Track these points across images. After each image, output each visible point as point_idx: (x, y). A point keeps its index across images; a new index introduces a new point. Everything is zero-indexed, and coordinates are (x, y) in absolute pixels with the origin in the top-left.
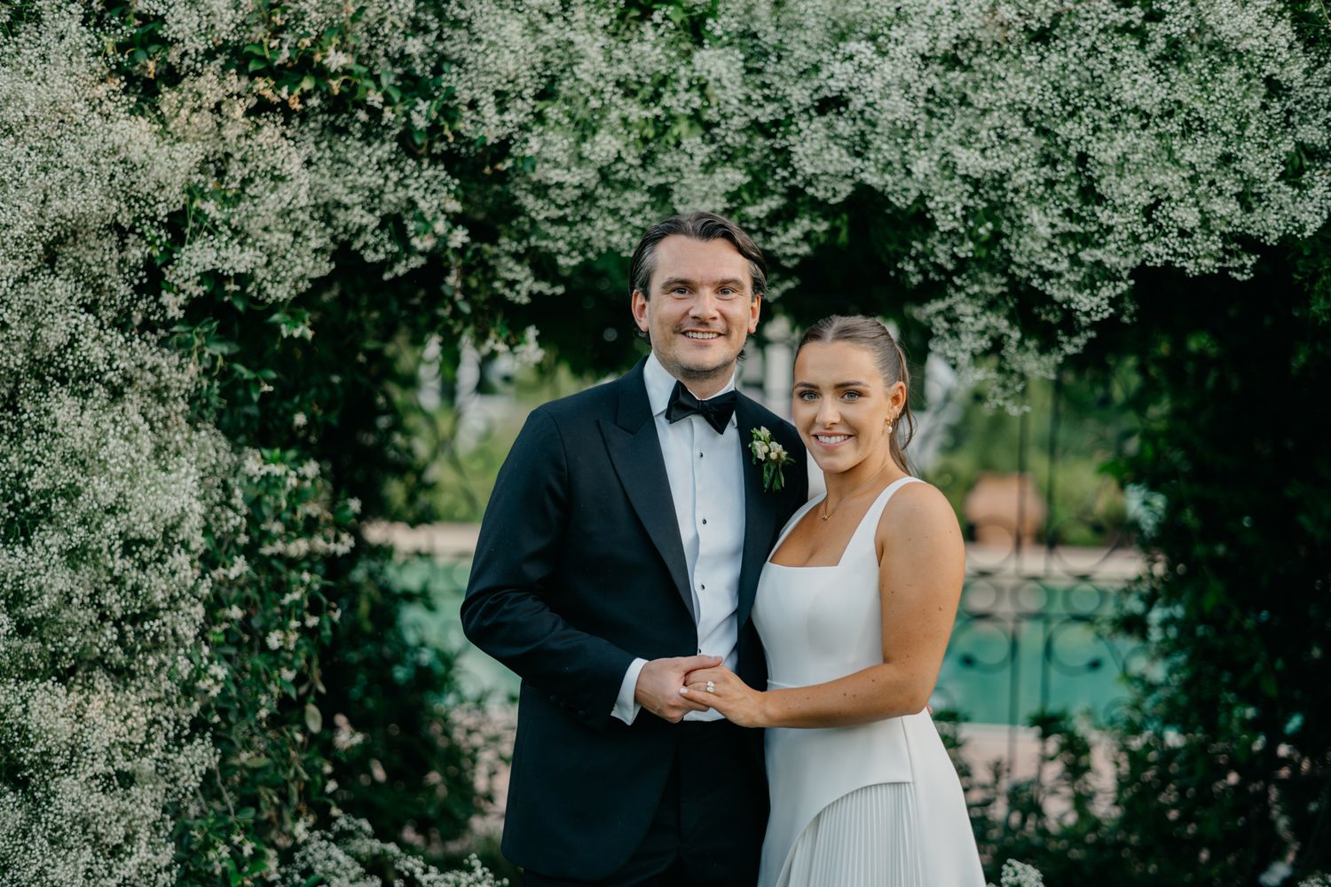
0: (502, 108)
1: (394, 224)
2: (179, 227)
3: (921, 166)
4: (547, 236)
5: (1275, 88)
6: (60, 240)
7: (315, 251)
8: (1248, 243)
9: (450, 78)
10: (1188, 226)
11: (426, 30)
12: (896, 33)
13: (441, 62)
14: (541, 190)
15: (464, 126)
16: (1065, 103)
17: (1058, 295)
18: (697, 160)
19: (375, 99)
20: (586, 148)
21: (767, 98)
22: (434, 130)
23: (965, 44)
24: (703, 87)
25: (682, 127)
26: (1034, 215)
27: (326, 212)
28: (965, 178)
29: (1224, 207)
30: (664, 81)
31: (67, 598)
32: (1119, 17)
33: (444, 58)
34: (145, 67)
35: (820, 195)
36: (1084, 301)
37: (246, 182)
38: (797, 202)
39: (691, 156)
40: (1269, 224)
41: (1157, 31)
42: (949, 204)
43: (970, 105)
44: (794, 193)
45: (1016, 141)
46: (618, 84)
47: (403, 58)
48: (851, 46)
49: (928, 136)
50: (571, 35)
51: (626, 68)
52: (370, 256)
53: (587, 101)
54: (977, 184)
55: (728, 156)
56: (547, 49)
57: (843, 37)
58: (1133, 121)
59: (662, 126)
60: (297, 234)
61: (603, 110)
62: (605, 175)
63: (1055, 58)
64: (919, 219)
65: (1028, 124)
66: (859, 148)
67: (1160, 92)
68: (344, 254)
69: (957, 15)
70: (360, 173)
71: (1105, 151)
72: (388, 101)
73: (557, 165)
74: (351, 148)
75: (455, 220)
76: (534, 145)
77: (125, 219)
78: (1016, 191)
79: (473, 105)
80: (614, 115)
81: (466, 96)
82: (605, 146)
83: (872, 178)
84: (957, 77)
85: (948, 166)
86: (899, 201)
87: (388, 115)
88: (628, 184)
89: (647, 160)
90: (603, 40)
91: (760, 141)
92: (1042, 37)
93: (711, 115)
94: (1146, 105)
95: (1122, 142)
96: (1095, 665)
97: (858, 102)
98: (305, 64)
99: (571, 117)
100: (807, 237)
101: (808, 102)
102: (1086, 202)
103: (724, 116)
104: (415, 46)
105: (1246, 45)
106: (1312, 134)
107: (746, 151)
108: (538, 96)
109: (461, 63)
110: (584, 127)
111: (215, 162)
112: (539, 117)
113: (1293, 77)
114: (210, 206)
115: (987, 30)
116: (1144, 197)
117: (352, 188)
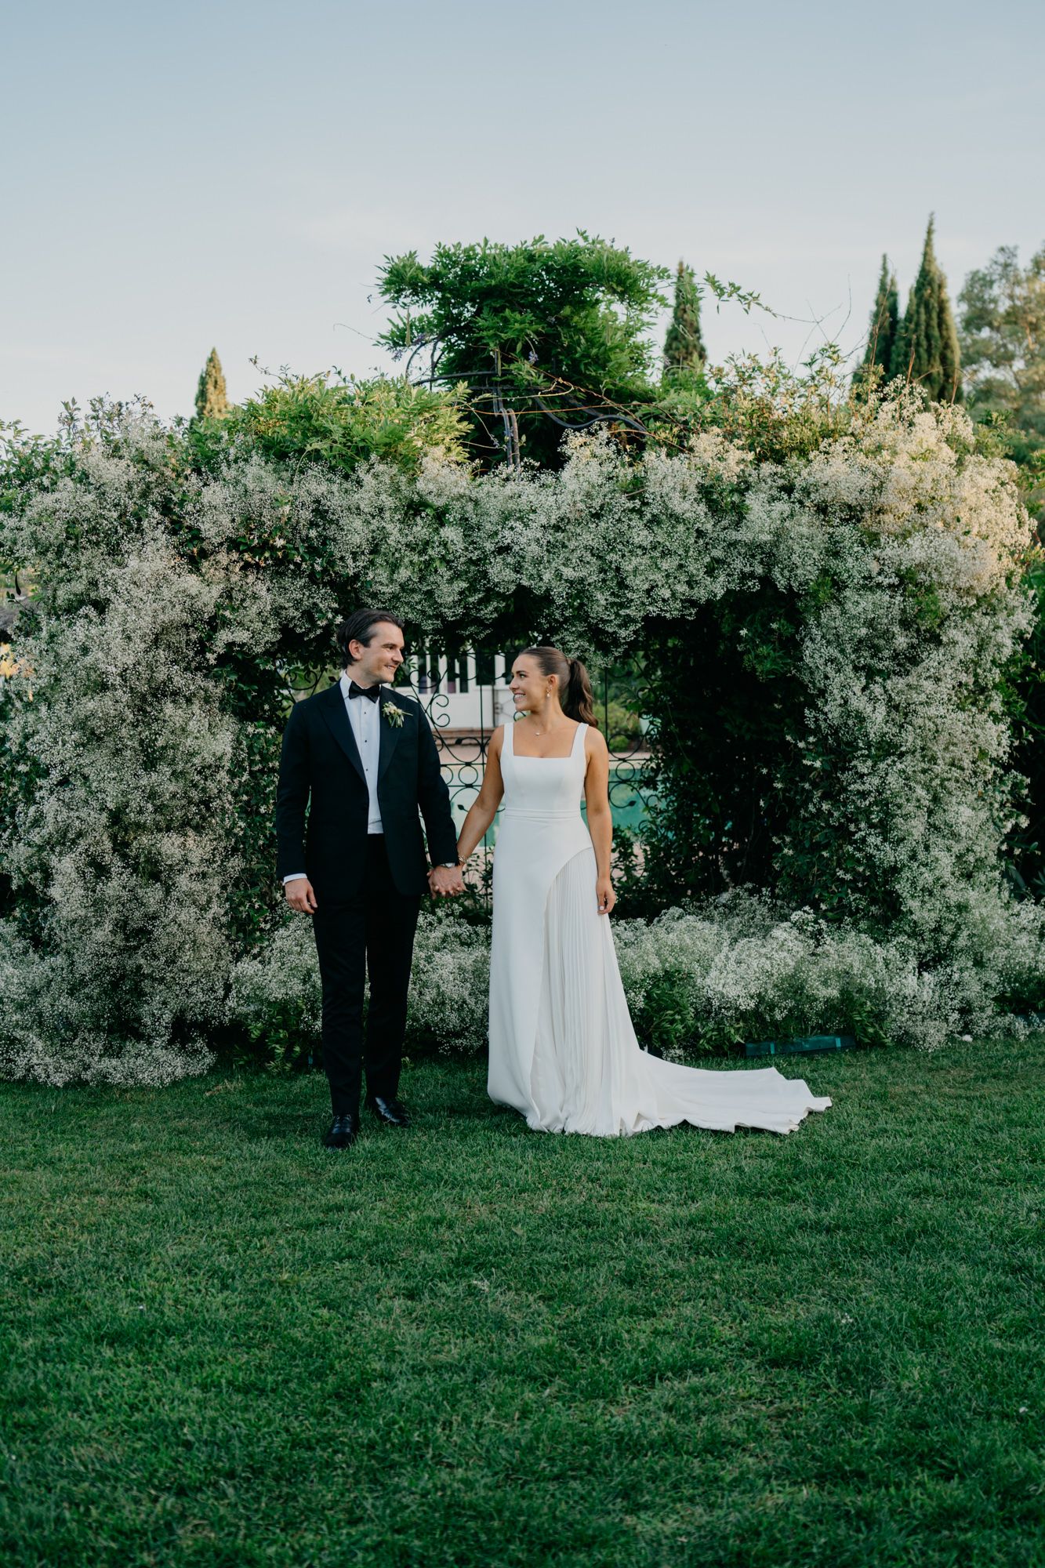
0: (355, 560)
1: (309, 615)
2: (215, 623)
3: (547, 577)
5: (700, 534)
6: (161, 633)
7: (273, 630)
8: (692, 603)
9: (331, 547)
10: (666, 597)
11: (318, 526)
12: (532, 516)
13: (325, 540)
14: (374, 596)
15: (338, 569)
16: (608, 545)
17: (611, 630)
18: (445, 578)
19: (298, 559)
20: (395, 576)
21: (474, 548)
22: (325, 571)
23: (562, 520)
24: (445, 545)
25: (437, 563)
26: (599, 596)
27: (277, 611)
28: (566, 580)
29: (682, 588)
30: (427, 543)
31: (174, 795)
32: (630, 505)
33: (326, 538)
34: (193, 551)
35: (501, 591)
36: (623, 633)
37: (243, 600)
38: (491, 594)
39: (442, 576)
40: (700, 594)
41: (647, 510)
42: (560, 591)
43: (566, 547)
44: (488, 590)
45: (588, 563)
46: (407, 545)
47: (308, 538)
48: (512, 523)
49: (548, 562)
50: (384, 525)
51: (410, 538)
52: (298, 630)
53: (393, 554)
54: (572, 582)
55: (457, 576)
56: (373, 531)
57: (507, 519)
58: (639, 552)
59: (428, 564)
60: (265, 622)
61: (402, 558)
62: (403, 587)
63: (602, 524)
64: (547, 599)
65: (593, 555)
66: (518, 569)
67: (650, 538)
68: (285, 630)
69: (558, 508)
70: (292, 593)
71: (628, 566)
72: (303, 560)
73: (382, 584)
74: (286, 582)
75: (336, 612)
76: (371, 575)
77: (189, 621)
78: (589, 585)
79: (342, 559)
80: (406, 560)
81: (338, 555)
82: (404, 574)
83: (525, 583)
84: (560, 536)
85: (559, 576)
86: (537, 592)
87: (303, 566)
88: (413, 591)
89: (422, 579)
90: (398, 525)
91: (472, 568)
92: (597, 516)
93: (450, 557)
94: (645, 544)
95: (635, 561)
96: (632, 803)
97: (516, 548)
98: (265, 546)
99: (387, 562)
100: (496, 609)
101: (493, 549)
102: (620, 588)
103: (456, 557)
104: (313, 533)
105: (688, 515)
106: (718, 553)
107: (466, 572)
108: (371, 553)
109: (334, 540)
110: (394, 567)
111: (229, 592)
112: (372, 563)
113: (707, 528)
114: (228, 614)
115: (571, 514)
116: (646, 585)
117: (289, 600)
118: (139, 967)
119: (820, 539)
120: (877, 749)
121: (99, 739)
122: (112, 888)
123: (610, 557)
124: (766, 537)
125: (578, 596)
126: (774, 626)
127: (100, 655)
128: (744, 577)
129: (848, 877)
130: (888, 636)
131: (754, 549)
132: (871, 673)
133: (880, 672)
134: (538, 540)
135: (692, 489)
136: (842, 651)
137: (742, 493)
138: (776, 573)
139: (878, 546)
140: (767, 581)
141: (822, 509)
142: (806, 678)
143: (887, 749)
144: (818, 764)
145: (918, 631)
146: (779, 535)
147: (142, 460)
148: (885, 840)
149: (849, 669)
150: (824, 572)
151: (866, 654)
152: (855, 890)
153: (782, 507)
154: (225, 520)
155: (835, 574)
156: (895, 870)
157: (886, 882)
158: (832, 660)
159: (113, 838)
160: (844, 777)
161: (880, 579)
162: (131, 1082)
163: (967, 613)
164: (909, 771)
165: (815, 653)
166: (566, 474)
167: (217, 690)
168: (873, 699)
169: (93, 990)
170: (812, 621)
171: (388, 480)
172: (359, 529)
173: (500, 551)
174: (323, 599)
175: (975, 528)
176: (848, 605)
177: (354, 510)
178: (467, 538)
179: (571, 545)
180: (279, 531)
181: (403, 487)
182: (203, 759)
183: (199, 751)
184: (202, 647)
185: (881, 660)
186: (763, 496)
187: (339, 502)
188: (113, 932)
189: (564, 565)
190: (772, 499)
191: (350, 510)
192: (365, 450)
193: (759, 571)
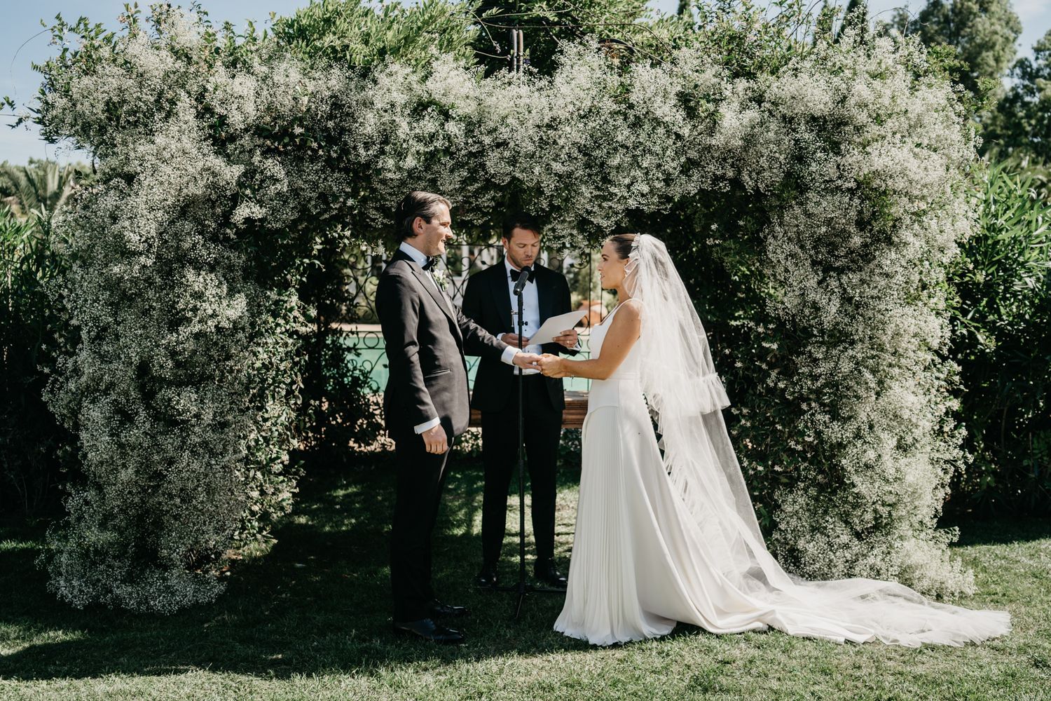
0: (366, 148)
1: (323, 197)
2: (235, 200)
3: (537, 170)
4: (387, 200)
5: (678, 136)
6: (187, 206)
7: (293, 208)
8: (669, 199)
9: (346, 138)
10: (645, 192)
11: (336, 117)
13: (343, 131)
14: (384, 182)
15: (352, 157)
16: (595, 142)
17: (595, 221)
18: (448, 167)
19: (315, 145)
20: (402, 164)
21: (474, 142)
22: (339, 158)
23: (555, 120)
24: (449, 138)
25: (441, 155)
26: (584, 189)
27: (295, 192)
28: (555, 174)
29: (659, 185)
30: (433, 136)
31: (194, 352)
32: (615, 107)
33: (343, 129)
34: (220, 134)
35: (497, 182)
36: (604, 223)
37: (263, 181)
38: (489, 185)
39: (445, 165)
40: (676, 192)
41: (631, 113)
42: (549, 185)
43: (557, 144)
44: (487, 180)
45: (576, 159)
46: (415, 137)
47: (327, 129)
49: (541, 157)
50: (394, 118)
51: (417, 131)
52: (314, 211)
53: (402, 145)
54: (560, 176)
55: (459, 165)
56: (384, 124)
58: (623, 150)
59: (433, 154)
60: (284, 202)
61: (409, 149)
62: (411, 172)
63: (591, 125)
64: (538, 191)
65: (580, 151)
66: (513, 161)
67: (633, 138)
68: (304, 210)
69: (551, 109)
70: (308, 175)
71: (612, 162)
72: (320, 147)
73: (390, 171)
74: (305, 165)
75: (349, 194)
76: (380, 165)
77: (214, 197)
78: (576, 179)
79: (355, 148)
80: (413, 150)
81: (352, 145)
82: (410, 162)
83: (518, 175)
84: (552, 133)
85: (548, 168)
86: (529, 184)
87: (321, 152)
88: (419, 178)
89: (427, 168)
90: (408, 119)
91: (473, 160)
93: (453, 149)
94: (627, 143)
95: (619, 159)
97: (512, 144)
98: (285, 132)
99: (395, 151)
100: (493, 199)
101: (492, 144)
102: (604, 183)
103: (458, 150)
104: (331, 124)
105: (666, 119)
106: (693, 154)
107: (467, 163)
108: (382, 142)
109: (350, 131)
110: (400, 155)
111: (250, 173)
112: (382, 152)
113: (686, 131)
114: (248, 192)
115: (563, 115)
116: (627, 181)
117: (306, 182)
118: (159, 503)
119: (787, 142)
120: (830, 336)
121: (131, 299)
122: (133, 435)
123: (597, 153)
124: (737, 143)
125: (566, 187)
126: (741, 223)
127: (127, 224)
128: (716, 179)
129: (799, 448)
130: (845, 234)
131: (726, 155)
132: (827, 269)
133: (835, 269)
134: (531, 138)
135: (673, 95)
136: (802, 247)
137: (716, 101)
138: (745, 176)
139: (838, 153)
140: (736, 183)
141: (788, 121)
142: (769, 271)
143: (840, 337)
144: (775, 346)
145: (872, 231)
146: (749, 140)
147: (182, 54)
148: (833, 419)
149: (808, 263)
150: (788, 175)
151: (824, 250)
152: (805, 459)
153: (753, 114)
154: (250, 108)
155: (799, 177)
156: (841, 445)
157: (834, 456)
158: (793, 255)
159: (141, 388)
160: (798, 360)
161: (839, 182)
162: (143, 608)
163: (918, 215)
164: (860, 356)
165: (778, 249)
166: (559, 78)
167: (241, 260)
168: (829, 292)
169: (120, 521)
170: (775, 220)
171: (401, 79)
172: (372, 121)
173: (498, 145)
174: (335, 183)
175: (926, 142)
176: (810, 207)
177: (367, 104)
178: (469, 132)
179: (561, 142)
180: (300, 121)
181: (415, 86)
182: (219, 323)
183: (214, 315)
184: (226, 220)
185: (837, 257)
186: (736, 105)
187: (354, 98)
188: (137, 472)
189: (554, 160)
190: (744, 107)
191: (364, 104)
192: (382, 52)
193: (730, 174)
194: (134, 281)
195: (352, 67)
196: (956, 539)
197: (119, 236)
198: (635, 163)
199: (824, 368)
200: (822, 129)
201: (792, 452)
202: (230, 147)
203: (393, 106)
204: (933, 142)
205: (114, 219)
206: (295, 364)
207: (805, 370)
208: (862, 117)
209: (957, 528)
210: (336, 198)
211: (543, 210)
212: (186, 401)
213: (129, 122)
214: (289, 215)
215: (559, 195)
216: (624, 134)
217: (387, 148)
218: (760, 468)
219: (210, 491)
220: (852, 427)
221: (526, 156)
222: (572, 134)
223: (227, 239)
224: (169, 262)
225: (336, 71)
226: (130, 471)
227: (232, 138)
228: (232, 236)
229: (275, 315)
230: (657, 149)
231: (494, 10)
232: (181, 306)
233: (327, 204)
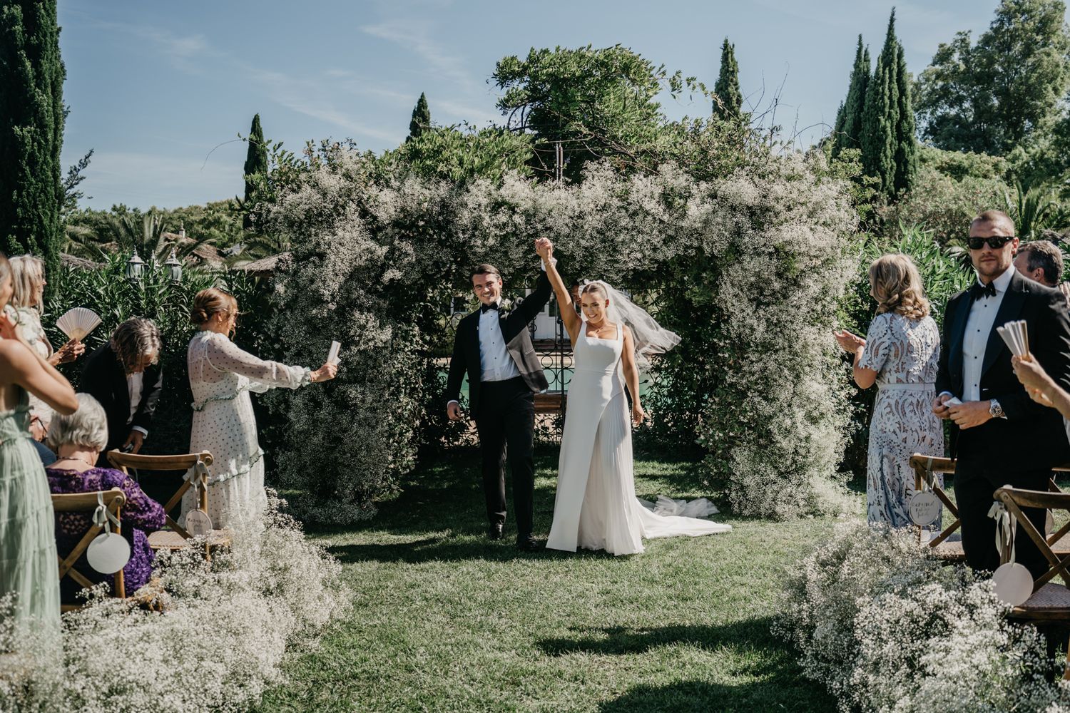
0: (464, 233)
1: (437, 264)
2: (384, 268)
3: (571, 245)
5: (662, 222)
6: (355, 272)
7: (418, 272)
8: (657, 261)
9: (450, 227)
10: (639, 258)
11: (444, 214)
13: (448, 222)
14: (474, 254)
15: (454, 239)
16: (607, 227)
18: (515, 243)
19: (431, 232)
20: (486, 242)
21: (531, 228)
22: (447, 240)
23: (582, 213)
24: (515, 226)
25: (511, 236)
26: (602, 256)
27: (419, 261)
28: (583, 247)
29: (649, 253)
30: (505, 224)
31: (358, 363)
32: (620, 204)
34: (374, 227)
37: (400, 255)
40: (660, 257)
41: (630, 208)
42: (579, 253)
45: (596, 237)
46: (494, 225)
47: (438, 221)
49: (573, 237)
50: (481, 214)
51: (495, 221)
52: (430, 273)
53: (486, 230)
54: (586, 248)
55: (522, 242)
56: (474, 217)
58: (625, 231)
59: (505, 236)
60: (413, 268)
61: (490, 233)
63: (605, 215)
65: (598, 233)
67: (631, 224)
68: (424, 271)
69: (579, 206)
70: (427, 251)
71: (618, 240)
72: (435, 233)
73: (478, 247)
74: (425, 245)
76: (472, 242)
77: (370, 266)
78: (596, 250)
79: (456, 233)
80: (493, 234)
81: (455, 231)
82: (491, 242)
84: (580, 221)
85: (578, 244)
87: (435, 237)
88: (497, 251)
89: (502, 244)
90: (489, 214)
93: (518, 232)
94: (628, 227)
95: (622, 237)
97: (555, 229)
98: (413, 225)
99: (482, 234)
101: (543, 228)
102: (614, 252)
103: (521, 233)
104: (441, 218)
105: (652, 211)
106: (671, 232)
107: (527, 241)
108: (473, 229)
109: (452, 222)
110: (485, 237)
111: (392, 250)
112: (473, 235)
113: (666, 218)
114: (391, 262)
115: (586, 209)
116: (627, 251)
117: (426, 255)
118: (336, 458)
119: (730, 225)
120: (763, 347)
122: (323, 414)
123: (608, 234)
124: (698, 225)
125: (590, 255)
126: (704, 275)
127: (320, 284)
128: (687, 247)
129: (746, 421)
130: (768, 282)
131: (693, 233)
132: (759, 303)
133: (764, 304)
134: (567, 225)
135: (656, 195)
136: (742, 290)
137: (686, 199)
138: (705, 245)
139: (762, 230)
140: (700, 250)
141: (733, 208)
142: (723, 306)
143: (767, 347)
145: (787, 279)
146: (706, 222)
147: (347, 176)
149: (746, 300)
150: (732, 244)
151: (755, 292)
152: (750, 428)
153: (708, 206)
154: (392, 211)
155: (738, 246)
156: (769, 418)
157: (766, 424)
158: (736, 296)
160: (744, 363)
161: (763, 249)
162: (329, 521)
164: (781, 359)
165: (727, 292)
166: (585, 186)
167: (384, 304)
168: (759, 318)
169: (311, 471)
170: (725, 273)
171: (484, 188)
172: (467, 216)
173: (547, 229)
174: (445, 255)
175: (821, 221)
176: (745, 264)
177: (464, 205)
178: (528, 222)
179: (586, 227)
180: (421, 217)
181: (493, 192)
182: (376, 343)
183: (373, 339)
184: (378, 279)
185: (765, 296)
186: (698, 201)
187: (455, 201)
188: (323, 439)
189: (583, 238)
190: (703, 202)
191: (461, 205)
192: (472, 171)
193: (695, 244)
194: (323, 319)
195: (453, 182)
196: (851, 479)
197: (317, 291)
198: (633, 239)
199: (756, 367)
200: (753, 214)
201: (741, 424)
202: (380, 235)
203: (480, 205)
204: (828, 220)
205: (312, 281)
206: (418, 371)
207: (746, 368)
208: (779, 207)
209: (851, 472)
210: (444, 265)
211: (577, 269)
212: (354, 393)
213: (317, 221)
214: (415, 276)
215: (586, 261)
216: (625, 222)
217: (477, 233)
218: (721, 435)
219: (369, 449)
220: (776, 405)
221: (564, 236)
222: (593, 222)
223: (376, 292)
224: (343, 307)
225: (443, 183)
226: (321, 436)
227: (380, 229)
228: (381, 290)
229: (405, 339)
230: (647, 230)
231: (543, 140)
232: (352, 333)
233: (438, 267)
